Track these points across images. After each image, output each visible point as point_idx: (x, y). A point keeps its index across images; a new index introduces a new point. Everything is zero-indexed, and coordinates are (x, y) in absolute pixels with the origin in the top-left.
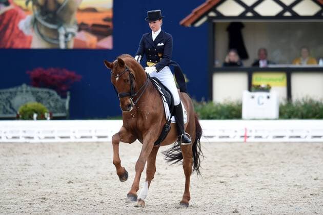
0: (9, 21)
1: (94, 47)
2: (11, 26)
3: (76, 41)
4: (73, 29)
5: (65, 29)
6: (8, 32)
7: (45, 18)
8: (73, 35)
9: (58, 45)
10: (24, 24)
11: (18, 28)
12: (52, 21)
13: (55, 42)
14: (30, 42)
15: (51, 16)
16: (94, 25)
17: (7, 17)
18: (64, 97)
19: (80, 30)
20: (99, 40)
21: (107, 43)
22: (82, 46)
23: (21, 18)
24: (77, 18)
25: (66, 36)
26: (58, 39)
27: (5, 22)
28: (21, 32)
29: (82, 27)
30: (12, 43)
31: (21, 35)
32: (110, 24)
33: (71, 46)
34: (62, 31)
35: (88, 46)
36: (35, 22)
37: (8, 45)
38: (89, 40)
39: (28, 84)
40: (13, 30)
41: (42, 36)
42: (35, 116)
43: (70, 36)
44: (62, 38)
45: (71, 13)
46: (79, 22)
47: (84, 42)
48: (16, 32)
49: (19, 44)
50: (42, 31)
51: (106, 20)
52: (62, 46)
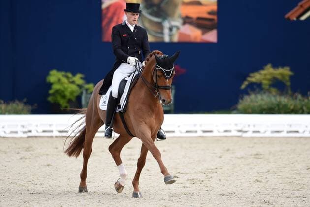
0: (114, 14)
1: (198, 40)
2: (115, 19)
3: (181, 34)
4: (177, 22)
5: (169, 23)
7: (149, 11)
8: (178, 28)
9: (162, 38)
12: (156, 14)
13: (160, 35)
15: (155, 9)
16: (199, 19)
17: (112, 10)
19: (184, 23)
20: (203, 33)
21: (212, 37)
22: (186, 40)
24: (182, 11)
25: (171, 29)
26: (162, 33)
27: (109, 15)
29: (187, 20)
32: (215, 17)
33: (176, 39)
34: (166, 24)
35: (192, 40)
38: (194, 34)
43: (174, 30)
44: (166, 31)
45: (175, 6)
46: (184, 15)
47: (189, 36)
51: (209, 13)
52: (167, 39)
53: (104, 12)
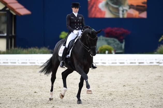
0: (94, 3)
1: (137, 17)
2: (95, 6)
3: (128, 14)
4: (126, 8)
6: (93, 9)
7: (112, 2)
8: (127, 10)
9: (119, 16)
10: (101, 5)
11: (98, 7)
12: (116, 4)
13: (117, 14)
14: (104, 14)
15: (115, 1)
16: (138, 6)
18: (122, 42)
20: (140, 13)
21: (144, 15)
23: (100, 2)
25: (123, 11)
26: (119, 13)
27: (92, 4)
28: (100, 9)
29: (131, 7)
30: (95, 15)
31: (100, 11)
32: (146, 5)
33: (126, 16)
34: (121, 9)
35: (134, 16)
36: (107, 4)
37: (93, 16)
38: (135, 13)
39: (104, 36)
40: (96, 8)
41: (110, 11)
42: (107, 52)
43: (125, 12)
44: (121, 12)
46: (130, 4)
47: (132, 15)
48: (97, 9)
49: (99, 16)
50: (111, 9)
51: (143, 3)
52: (121, 16)
53: (89, 2)
